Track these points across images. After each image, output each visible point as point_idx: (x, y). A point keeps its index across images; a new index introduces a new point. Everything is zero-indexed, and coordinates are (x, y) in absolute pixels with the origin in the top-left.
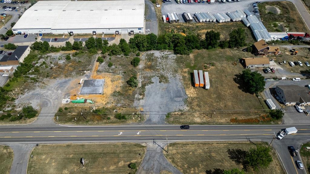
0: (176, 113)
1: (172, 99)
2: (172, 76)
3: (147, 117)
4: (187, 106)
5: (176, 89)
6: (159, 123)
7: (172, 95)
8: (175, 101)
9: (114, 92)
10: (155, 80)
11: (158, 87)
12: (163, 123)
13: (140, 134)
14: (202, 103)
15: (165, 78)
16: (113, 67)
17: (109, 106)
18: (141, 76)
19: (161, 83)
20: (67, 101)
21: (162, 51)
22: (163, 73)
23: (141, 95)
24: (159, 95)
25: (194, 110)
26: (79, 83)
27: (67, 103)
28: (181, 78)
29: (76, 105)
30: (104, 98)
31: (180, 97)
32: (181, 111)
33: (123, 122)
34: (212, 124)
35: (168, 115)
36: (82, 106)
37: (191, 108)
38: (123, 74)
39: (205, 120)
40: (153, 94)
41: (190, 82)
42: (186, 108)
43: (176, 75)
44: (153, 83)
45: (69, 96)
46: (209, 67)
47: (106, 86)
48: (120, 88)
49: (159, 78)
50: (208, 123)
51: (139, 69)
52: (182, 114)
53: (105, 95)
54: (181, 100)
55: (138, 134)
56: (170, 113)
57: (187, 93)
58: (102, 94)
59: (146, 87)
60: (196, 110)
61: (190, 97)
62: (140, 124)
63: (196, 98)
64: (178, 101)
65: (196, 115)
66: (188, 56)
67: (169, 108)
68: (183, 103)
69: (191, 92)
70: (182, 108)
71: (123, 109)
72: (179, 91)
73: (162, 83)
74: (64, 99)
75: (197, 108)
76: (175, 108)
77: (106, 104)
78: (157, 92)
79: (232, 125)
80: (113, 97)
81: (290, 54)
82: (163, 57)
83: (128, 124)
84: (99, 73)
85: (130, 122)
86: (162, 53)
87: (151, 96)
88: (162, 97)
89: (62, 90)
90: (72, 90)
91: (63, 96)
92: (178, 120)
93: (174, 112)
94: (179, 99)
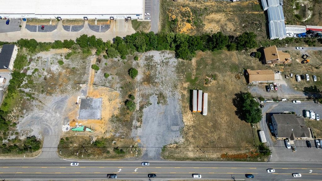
0: (172, 146)
1: (169, 129)
2: (170, 93)
3: (144, 150)
4: (183, 137)
5: (174, 114)
6: (154, 158)
7: (169, 121)
8: (172, 131)
9: (112, 116)
10: (153, 99)
11: (156, 110)
12: (158, 159)
13: (138, 171)
14: (197, 133)
15: (164, 97)
16: (110, 77)
17: (108, 136)
18: (139, 93)
20: (67, 129)
21: (163, 52)
22: (162, 89)
23: (138, 122)
24: (156, 122)
25: (189, 143)
26: (77, 103)
27: (67, 131)
28: (180, 98)
29: (76, 134)
30: (103, 125)
31: (177, 125)
32: (176, 143)
33: (121, 156)
34: (204, 160)
35: (164, 148)
36: (82, 135)
37: (187, 140)
38: (120, 89)
39: (197, 155)
40: (151, 120)
41: (188, 104)
42: (182, 140)
43: (175, 92)
44: (151, 104)
45: (68, 121)
46: (211, 81)
47: (104, 108)
48: (118, 111)
49: (158, 97)
50: (200, 159)
51: (137, 83)
52: (177, 147)
53: (103, 119)
54: (178, 129)
55: (136, 171)
56: (166, 146)
57: (184, 120)
58: (100, 119)
59: (144, 110)
60: (190, 143)
61: (186, 126)
62: (137, 160)
63: (193, 126)
64: (174, 131)
65: (190, 149)
66: (190, 62)
67: (165, 140)
68: (180, 133)
69: (188, 119)
70: (177, 140)
71: (121, 140)
72: (176, 117)
73: (160, 104)
74: (63, 126)
75: (192, 140)
76: (171, 139)
77: (104, 133)
78: (155, 118)
79: (221, 161)
80: (111, 123)
81: (300, 63)
82: (163, 62)
83: (127, 160)
84: (96, 87)
85: (128, 156)
86: (162, 55)
87: (148, 123)
88: (159, 125)
89: (60, 113)
90: (70, 113)
91: (62, 122)
92: (173, 154)
93: (169, 145)
94: (176, 128)
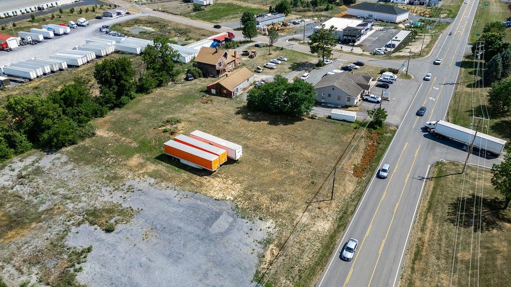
0: (268, 257)
1: (207, 238)
2: (118, 194)
4: (261, 219)
5: (180, 210)
7: (190, 228)
8: (222, 234)
19: (116, 231)
25: (286, 216)
31: (217, 215)
32: (268, 242)
35: (263, 282)
37: (275, 215)
40: (136, 275)
41: (185, 175)
42: (268, 226)
49: (92, 223)
52: (282, 247)
54: (231, 219)
56: (258, 272)
57: (219, 196)
59: (82, 279)
61: (235, 199)
64: (229, 230)
65: (305, 220)
66: (94, 138)
67: (238, 265)
68: (244, 221)
70: (261, 236)
72: (193, 208)
73: (119, 227)
76: (247, 250)
78: (144, 259)
79: (369, 181)
82: (20, 177)
92: (297, 268)
93: (261, 262)
94: (223, 223)
